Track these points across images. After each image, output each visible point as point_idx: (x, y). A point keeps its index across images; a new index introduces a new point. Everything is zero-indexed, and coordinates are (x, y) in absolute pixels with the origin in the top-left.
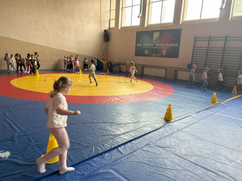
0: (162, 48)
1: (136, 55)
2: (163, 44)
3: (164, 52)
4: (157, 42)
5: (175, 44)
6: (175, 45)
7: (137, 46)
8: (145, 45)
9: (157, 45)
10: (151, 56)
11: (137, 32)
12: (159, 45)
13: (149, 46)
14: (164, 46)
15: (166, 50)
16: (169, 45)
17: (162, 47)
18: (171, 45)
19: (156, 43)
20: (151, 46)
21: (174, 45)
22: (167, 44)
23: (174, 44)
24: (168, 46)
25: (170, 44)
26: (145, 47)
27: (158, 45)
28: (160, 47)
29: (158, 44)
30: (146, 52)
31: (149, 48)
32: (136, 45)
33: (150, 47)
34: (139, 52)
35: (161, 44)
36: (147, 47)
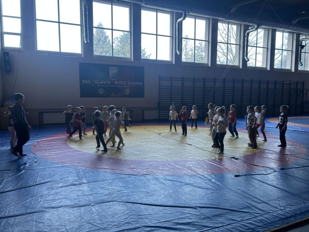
3: (127, 92)
4: (116, 79)
7: (83, 83)
9: (116, 83)
10: (108, 96)
11: (80, 63)
12: (119, 83)
13: (104, 83)
14: (126, 84)
17: (123, 85)
20: (107, 83)
21: (138, 83)
22: (130, 83)
25: (133, 82)
26: (97, 84)
31: (104, 86)
32: (81, 81)
36: (101, 84)
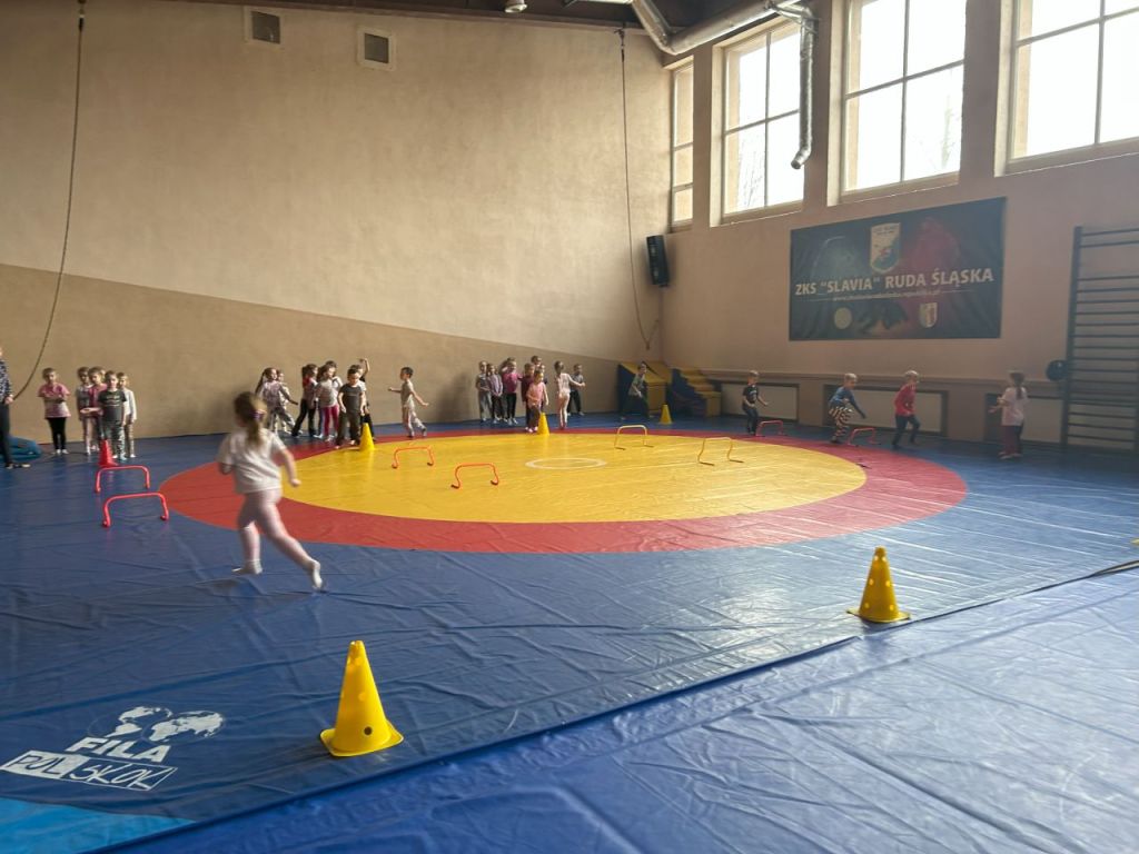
0: (918, 294)
1: (795, 335)
2: (921, 276)
3: (928, 314)
4: (890, 269)
5: (979, 271)
6: (981, 275)
7: (798, 293)
8: (833, 285)
9: (889, 284)
10: (864, 334)
11: (794, 233)
12: (900, 282)
13: (854, 289)
14: (924, 284)
15: (935, 305)
16: (947, 279)
17: (914, 289)
18: (961, 279)
19: (884, 272)
20: (860, 289)
21: (975, 276)
22: (939, 276)
23: (973, 271)
24: (943, 282)
25: (955, 273)
26: (833, 295)
27: (894, 283)
28: (905, 289)
29: (897, 277)
30: (842, 319)
31: (851, 298)
32: (793, 290)
33: (857, 292)
34: (808, 322)
35: (908, 276)
36: (846, 293)
